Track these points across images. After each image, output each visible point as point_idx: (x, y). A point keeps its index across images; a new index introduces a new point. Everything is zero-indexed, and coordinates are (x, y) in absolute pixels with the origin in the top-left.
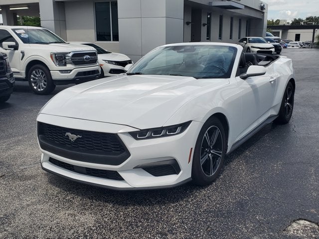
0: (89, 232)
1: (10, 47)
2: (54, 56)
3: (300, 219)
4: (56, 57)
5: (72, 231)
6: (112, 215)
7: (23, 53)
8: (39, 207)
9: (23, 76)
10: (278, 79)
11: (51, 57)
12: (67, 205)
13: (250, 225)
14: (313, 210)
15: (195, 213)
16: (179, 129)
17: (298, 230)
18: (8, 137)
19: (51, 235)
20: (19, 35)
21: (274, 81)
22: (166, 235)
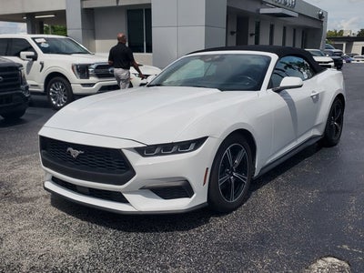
0: (80, 261)
1: (28, 57)
2: (75, 68)
3: (329, 256)
4: (77, 69)
5: (62, 260)
6: (111, 244)
7: (42, 64)
8: (31, 232)
9: (42, 89)
10: (323, 93)
11: (73, 68)
12: (63, 230)
13: (268, 261)
14: (345, 247)
15: (206, 245)
16: (192, 146)
17: (323, 269)
18: (15, 155)
19: (38, 263)
20: (39, 44)
21: (317, 95)
22: (167, 268)
